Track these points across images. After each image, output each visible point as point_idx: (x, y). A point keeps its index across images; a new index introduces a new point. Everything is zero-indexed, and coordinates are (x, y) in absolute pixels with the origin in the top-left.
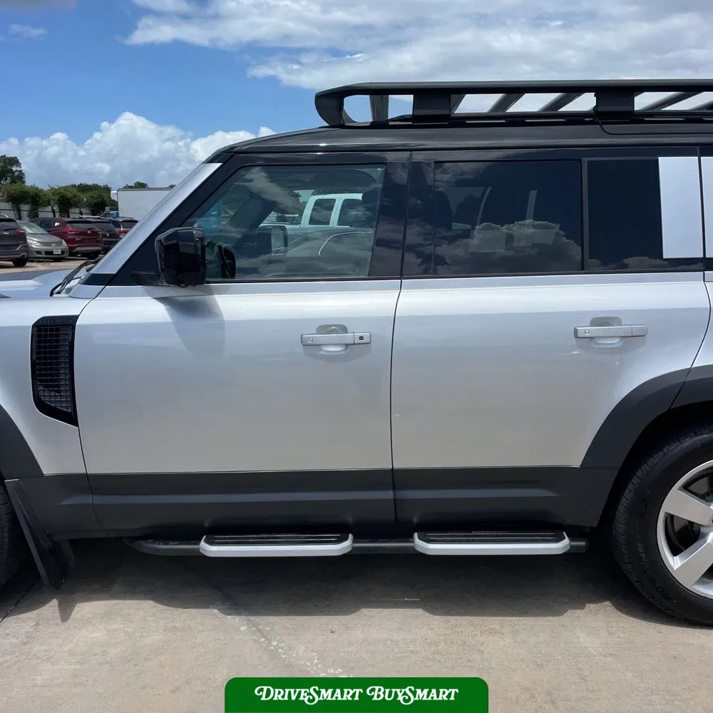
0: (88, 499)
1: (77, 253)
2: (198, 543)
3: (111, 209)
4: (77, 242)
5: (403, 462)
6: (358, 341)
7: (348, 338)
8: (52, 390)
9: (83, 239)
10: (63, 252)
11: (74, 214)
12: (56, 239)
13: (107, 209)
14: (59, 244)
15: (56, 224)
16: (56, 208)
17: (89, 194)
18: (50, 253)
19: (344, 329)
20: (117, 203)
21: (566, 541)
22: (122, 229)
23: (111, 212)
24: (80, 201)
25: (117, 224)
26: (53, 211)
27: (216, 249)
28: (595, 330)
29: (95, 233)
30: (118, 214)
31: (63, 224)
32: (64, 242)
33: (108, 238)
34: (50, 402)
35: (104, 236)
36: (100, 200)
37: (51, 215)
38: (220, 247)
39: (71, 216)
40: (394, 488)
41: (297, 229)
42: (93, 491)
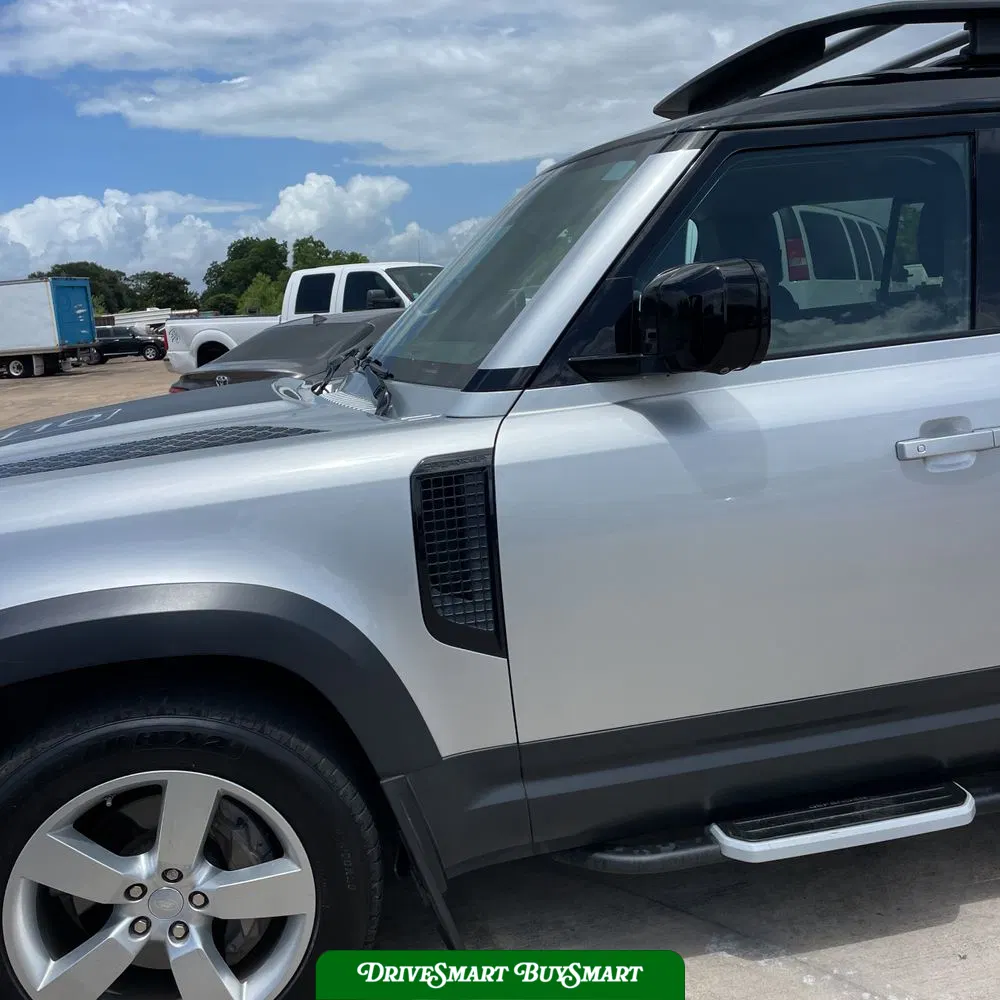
8: (459, 596)
34: (455, 617)
42: (523, 776)
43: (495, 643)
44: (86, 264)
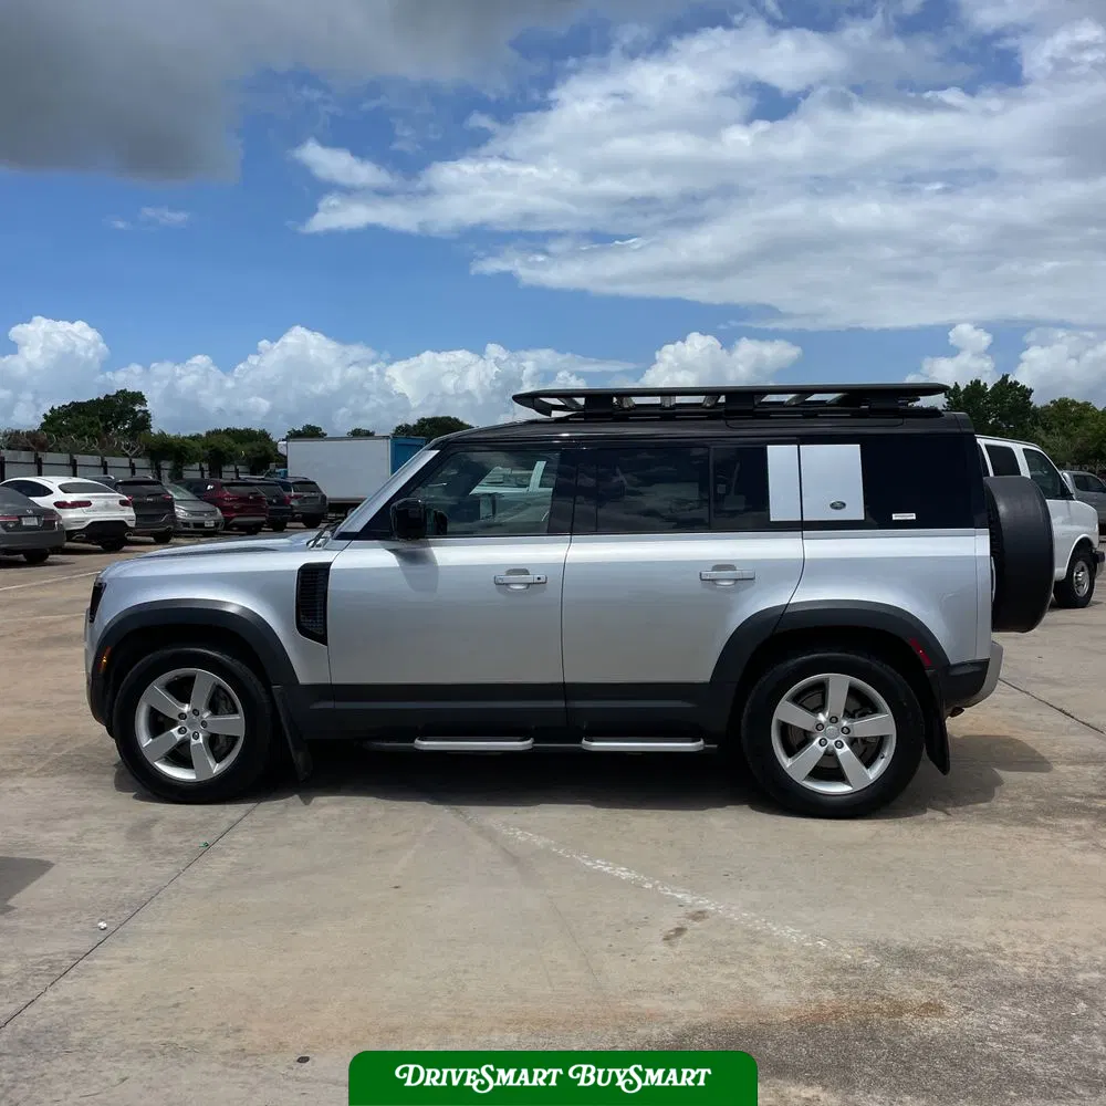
0: (330, 705)
1: (235, 525)
2: (413, 741)
3: (278, 467)
4: (236, 511)
5: (572, 677)
6: (536, 581)
7: (529, 578)
8: (311, 618)
9: (243, 507)
10: (217, 525)
11: (228, 474)
12: (208, 507)
13: (272, 466)
14: (213, 513)
15: (209, 487)
16: (205, 466)
17: (248, 446)
18: (201, 525)
19: (526, 572)
20: (286, 457)
21: (701, 742)
22: (293, 493)
23: (277, 471)
24: (238, 455)
25: (287, 487)
26: (202, 469)
27: (433, 514)
28: (715, 574)
29: (259, 499)
30: (286, 472)
31: (219, 487)
32: (218, 511)
33: (275, 504)
34: (308, 626)
35: (270, 503)
36: (263, 453)
37: (197, 475)
38: (435, 512)
39: (224, 475)
40: (566, 700)
41: (523, 494)
42: (335, 698)
43: (323, 639)
44: (449, 418)
